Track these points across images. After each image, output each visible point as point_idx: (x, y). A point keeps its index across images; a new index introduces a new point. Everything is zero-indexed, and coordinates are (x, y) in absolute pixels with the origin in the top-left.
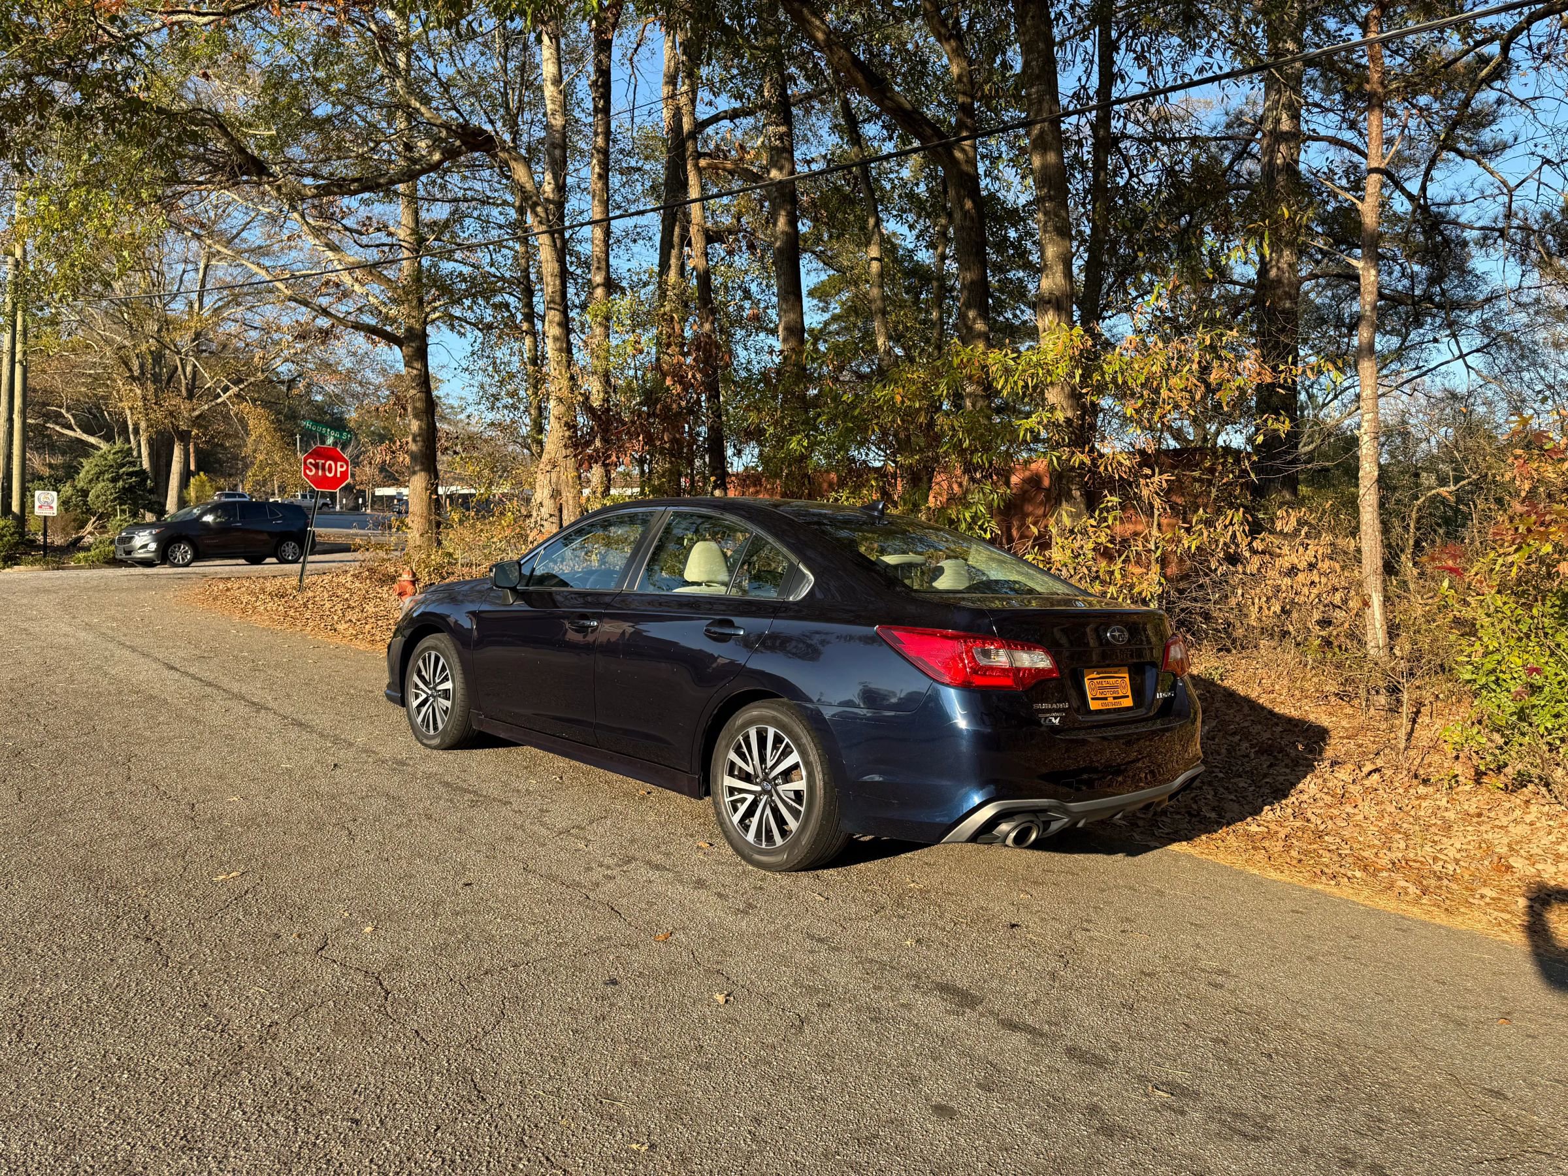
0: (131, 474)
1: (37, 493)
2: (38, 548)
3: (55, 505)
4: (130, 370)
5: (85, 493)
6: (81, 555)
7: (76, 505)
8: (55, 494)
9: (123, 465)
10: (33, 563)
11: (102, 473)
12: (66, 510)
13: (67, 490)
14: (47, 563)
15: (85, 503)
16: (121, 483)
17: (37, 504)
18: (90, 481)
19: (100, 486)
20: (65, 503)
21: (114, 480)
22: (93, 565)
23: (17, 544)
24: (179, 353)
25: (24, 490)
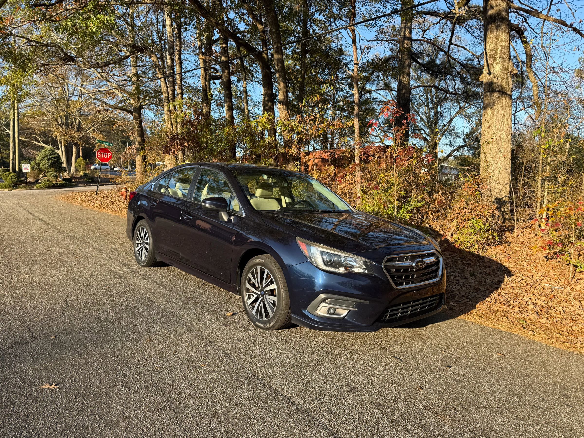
0: (54, 158)
1: (23, 164)
2: (24, 183)
3: (29, 168)
4: (58, 122)
5: (39, 164)
6: (38, 185)
7: (36, 168)
8: (29, 165)
9: (51, 155)
10: (22, 188)
11: (44, 157)
12: (33, 170)
13: (33, 163)
14: (27, 188)
15: (39, 167)
16: (51, 161)
17: (23, 168)
18: (41, 160)
19: (44, 162)
20: (32, 168)
21: (49, 160)
22: (42, 188)
23: (17, 181)
24: (73, 115)
25: (20, 163)
